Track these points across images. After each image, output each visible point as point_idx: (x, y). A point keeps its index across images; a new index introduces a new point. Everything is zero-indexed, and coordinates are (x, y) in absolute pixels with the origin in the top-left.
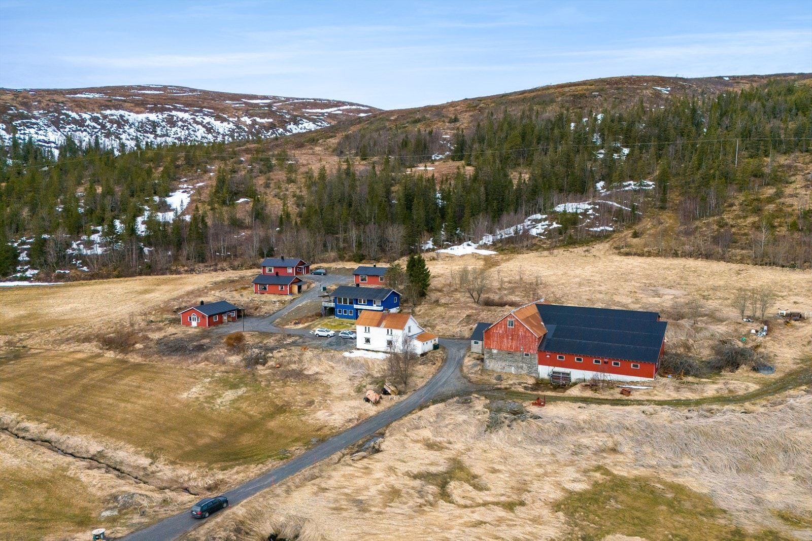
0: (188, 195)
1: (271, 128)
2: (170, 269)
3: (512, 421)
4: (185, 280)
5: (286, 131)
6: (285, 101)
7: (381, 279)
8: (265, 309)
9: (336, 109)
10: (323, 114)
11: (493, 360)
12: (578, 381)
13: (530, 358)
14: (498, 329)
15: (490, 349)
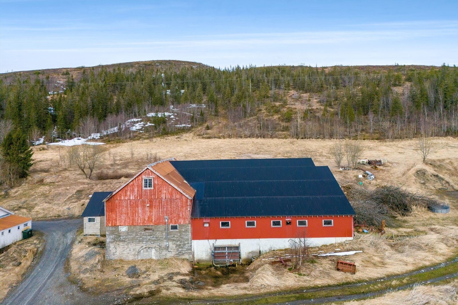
11: (121, 244)
12: (251, 255)
13: (180, 232)
14: (128, 193)
15: (116, 226)
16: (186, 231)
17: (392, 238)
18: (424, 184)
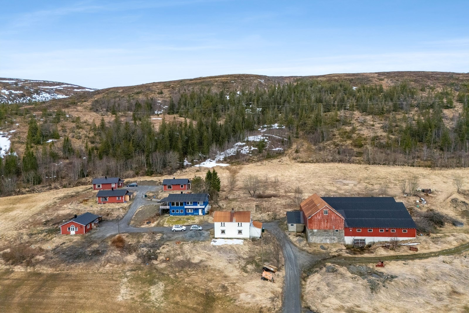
0: (8, 139)
1: (23, 97)
2: (14, 191)
3: (384, 282)
4: (34, 198)
5: (33, 98)
6: (25, 82)
7: (182, 186)
8: (115, 214)
9: (59, 86)
10: (52, 89)
11: (314, 236)
12: (370, 244)
13: (339, 233)
14: (318, 216)
15: (312, 229)
16: (342, 232)
17: (433, 238)
18: (455, 207)
